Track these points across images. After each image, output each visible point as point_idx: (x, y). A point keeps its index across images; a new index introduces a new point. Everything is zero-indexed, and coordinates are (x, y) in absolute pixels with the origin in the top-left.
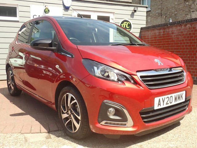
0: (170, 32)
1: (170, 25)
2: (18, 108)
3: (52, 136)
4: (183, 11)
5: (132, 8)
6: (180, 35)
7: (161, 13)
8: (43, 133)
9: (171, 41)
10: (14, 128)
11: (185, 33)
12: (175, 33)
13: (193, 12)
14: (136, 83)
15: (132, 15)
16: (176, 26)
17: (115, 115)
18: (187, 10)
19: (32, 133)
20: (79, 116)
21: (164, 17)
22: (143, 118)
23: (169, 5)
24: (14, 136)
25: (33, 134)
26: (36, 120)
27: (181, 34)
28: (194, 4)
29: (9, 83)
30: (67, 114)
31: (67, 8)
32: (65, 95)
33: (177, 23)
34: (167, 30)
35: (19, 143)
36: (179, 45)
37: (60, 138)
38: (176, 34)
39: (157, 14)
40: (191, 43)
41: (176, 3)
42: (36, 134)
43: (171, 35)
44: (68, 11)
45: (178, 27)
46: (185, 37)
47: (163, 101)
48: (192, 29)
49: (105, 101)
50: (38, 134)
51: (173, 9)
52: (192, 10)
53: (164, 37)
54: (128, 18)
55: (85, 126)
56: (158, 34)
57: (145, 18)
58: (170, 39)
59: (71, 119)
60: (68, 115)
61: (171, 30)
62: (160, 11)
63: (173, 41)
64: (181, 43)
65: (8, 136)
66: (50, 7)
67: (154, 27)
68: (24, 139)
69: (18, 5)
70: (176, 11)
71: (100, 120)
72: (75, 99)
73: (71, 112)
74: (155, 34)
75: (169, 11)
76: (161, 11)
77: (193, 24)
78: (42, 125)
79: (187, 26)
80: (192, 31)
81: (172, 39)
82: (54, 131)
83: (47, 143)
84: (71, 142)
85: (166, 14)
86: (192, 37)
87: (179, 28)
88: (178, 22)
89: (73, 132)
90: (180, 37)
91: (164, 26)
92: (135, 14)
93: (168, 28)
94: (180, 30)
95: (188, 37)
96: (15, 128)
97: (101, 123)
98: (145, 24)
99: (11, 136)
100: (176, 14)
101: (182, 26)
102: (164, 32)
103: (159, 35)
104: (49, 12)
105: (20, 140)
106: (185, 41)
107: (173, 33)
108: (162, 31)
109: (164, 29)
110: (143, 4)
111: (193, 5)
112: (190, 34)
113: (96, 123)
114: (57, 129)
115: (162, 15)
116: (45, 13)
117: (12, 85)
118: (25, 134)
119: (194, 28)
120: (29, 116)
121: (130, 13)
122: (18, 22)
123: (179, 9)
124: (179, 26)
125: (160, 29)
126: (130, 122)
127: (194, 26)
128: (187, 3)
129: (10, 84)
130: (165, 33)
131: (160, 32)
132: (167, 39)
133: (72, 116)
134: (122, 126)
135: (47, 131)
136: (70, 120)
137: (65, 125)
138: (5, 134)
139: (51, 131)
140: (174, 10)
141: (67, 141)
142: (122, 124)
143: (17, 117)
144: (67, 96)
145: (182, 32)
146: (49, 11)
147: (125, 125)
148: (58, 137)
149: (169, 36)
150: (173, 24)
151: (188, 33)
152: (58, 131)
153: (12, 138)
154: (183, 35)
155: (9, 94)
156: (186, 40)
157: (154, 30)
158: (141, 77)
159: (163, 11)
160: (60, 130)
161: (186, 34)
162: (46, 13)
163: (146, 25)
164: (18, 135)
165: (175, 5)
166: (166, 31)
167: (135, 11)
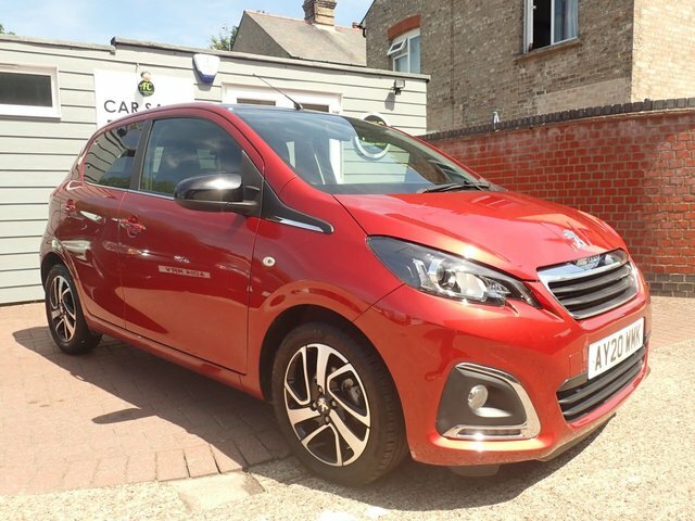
0: (501, 149)
1: (502, 129)
2: (110, 395)
3: (265, 481)
4: (511, 91)
5: (390, 83)
6: (531, 157)
7: (452, 98)
8: (229, 471)
9: (505, 174)
10: (127, 463)
11: (544, 152)
12: (515, 153)
13: (538, 93)
14: (540, 303)
15: (390, 102)
16: (519, 133)
17: (489, 404)
18: (523, 88)
19: (194, 478)
20: (365, 415)
21: (461, 107)
22: (564, 407)
23: (474, 76)
24: (144, 494)
25: (198, 480)
26: (189, 431)
27: (534, 154)
28: (542, 74)
29: (54, 315)
30: (314, 409)
31: (205, 81)
32: (303, 350)
33: (519, 123)
34: (493, 144)
35: (169, 516)
36: (529, 183)
37: (295, 486)
38: (518, 155)
39: (440, 100)
40: (563, 178)
41: (492, 71)
42: (207, 478)
43: (505, 156)
44: (209, 90)
45: (525, 135)
46: (544, 163)
47: (606, 353)
48: (565, 141)
49: (460, 365)
50: (214, 478)
51: (485, 85)
52: (535, 90)
53: (483, 162)
54: (377, 109)
55: (389, 445)
56: (465, 154)
57: (423, 111)
58: (500, 168)
59: (330, 425)
60: (317, 413)
61: (502, 142)
62: (447, 91)
63: (509, 174)
64: (534, 180)
65: (122, 494)
66: (155, 77)
67: (453, 136)
68: (180, 503)
69: (55, 69)
70: (494, 92)
71: (443, 422)
72: (346, 361)
73: (330, 401)
74: (456, 153)
75: (475, 92)
76: (452, 90)
77: (567, 126)
78: (215, 446)
79: (550, 133)
80: (564, 146)
81: (508, 167)
82: (259, 464)
83: (263, 510)
84: (337, 497)
85: (464, 99)
86: (564, 162)
87: (526, 137)
88: (523, 121)
89: (339, 463)
90: (530, 161)
91: (482, 132)
92: (398, 98)
93: (496, 137)
94: (529, 143)
95: (554, 163)
96: (131, 465)
97: (448, 434)
98: (425, 126)
99: (130, 494)
100: (495, 99)
101: (534, 132)
102: (483, 149)
103: (471, 157)
104: (153, 90)
105: (169, 505)
106: (544, 174)
107: (509, 152)
108: (476, 146)
109: (484, 140)
110: (397, 70)
111: (539, 75)
112: (559, 154)
113: (434, 435)
114: (268, 456)
115: (453, 103)
116: (140, 95)
117: (71, 319)
118: (174, 483)
119: (570, 137)
120: (155, 418)
121: (384, 95)
122: (57, 120)
123: (501, 85)
124: (527, 132)
125: (470, 142)
126: (533, 423)
127: (570, 133)
128: (523, 71)
129: (58, 319)
130: (487, 151)
131: (470, 150)
132: (493, 168)
133: (333, 414)
134: (510, 437)
135: (240, 467)
136: (325, 427)
137: (305, 442)
138: (109, 491)
139: (253, 465)
140: (488, 89)
141: (323, 496)
142: (507, 433)
143: (118, 424)
144: (313, 354)
145: (535, 149)
146: (152, 87)
147: (518, 432)
148: (287, 481)
149: (498, 160)
150: (508, 127)
151: (554, 151)
152: (272, 461)
153: (138, 502)
154: (541, 155)
155: (57, 348)
156: (547, 170)
157: (452, 143)
158: (552, 285)
159: (456, 92)
160: (279, 459)
161: (549, 155)
162: (143, 94)
163: (428, 129)
164: (152, 491)
165: (490, 75)
166: (489, 146)
167: (398, 91)
